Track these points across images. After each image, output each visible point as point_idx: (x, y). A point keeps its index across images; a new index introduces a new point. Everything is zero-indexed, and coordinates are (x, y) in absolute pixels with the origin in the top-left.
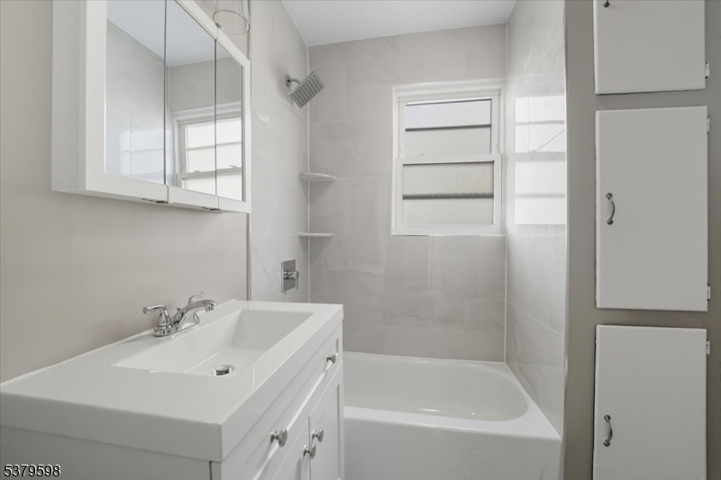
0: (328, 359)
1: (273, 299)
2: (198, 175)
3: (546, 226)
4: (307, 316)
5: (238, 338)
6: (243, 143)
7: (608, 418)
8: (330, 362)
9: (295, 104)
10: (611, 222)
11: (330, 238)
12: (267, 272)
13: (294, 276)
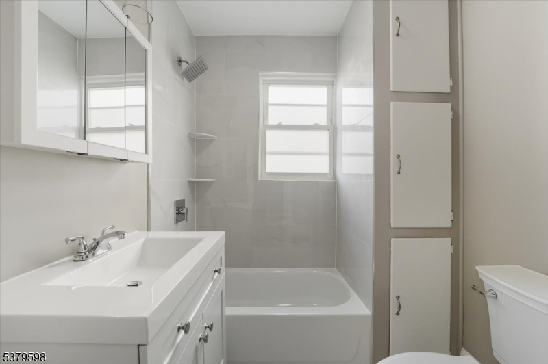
0: (215, 271)
1: (167, 229)
2: (99, 130)
3: (361, 175)
4: (198, 241)
5: (143, 260)
6: (146, 106)
7: (398, 297)
8: (217, 274)
9: (185, 79)
10: (399, 173)
11: (212, 182)
12: (164, 208)
13: (184, 211)
